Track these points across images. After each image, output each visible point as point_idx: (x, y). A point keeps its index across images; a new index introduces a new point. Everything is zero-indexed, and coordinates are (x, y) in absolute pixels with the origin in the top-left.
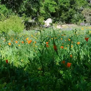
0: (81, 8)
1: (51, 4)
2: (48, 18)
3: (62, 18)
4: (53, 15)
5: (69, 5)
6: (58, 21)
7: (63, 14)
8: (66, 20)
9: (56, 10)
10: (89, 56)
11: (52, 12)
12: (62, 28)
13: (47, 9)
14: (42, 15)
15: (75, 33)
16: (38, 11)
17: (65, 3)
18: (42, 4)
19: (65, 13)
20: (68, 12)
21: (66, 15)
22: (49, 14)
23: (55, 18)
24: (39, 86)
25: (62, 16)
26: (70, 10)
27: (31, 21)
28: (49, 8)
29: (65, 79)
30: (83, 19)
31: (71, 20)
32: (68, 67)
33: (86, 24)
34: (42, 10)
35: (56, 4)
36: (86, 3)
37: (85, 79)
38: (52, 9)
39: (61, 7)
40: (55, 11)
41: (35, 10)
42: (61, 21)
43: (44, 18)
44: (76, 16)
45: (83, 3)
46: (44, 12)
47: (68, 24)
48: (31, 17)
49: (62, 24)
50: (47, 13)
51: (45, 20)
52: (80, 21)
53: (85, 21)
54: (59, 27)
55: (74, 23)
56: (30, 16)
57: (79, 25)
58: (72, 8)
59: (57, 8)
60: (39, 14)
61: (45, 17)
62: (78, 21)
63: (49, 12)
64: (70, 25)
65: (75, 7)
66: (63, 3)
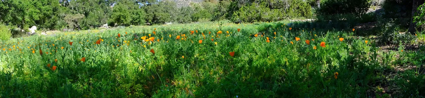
0: (64, 14)
1: (35, 12)
2: (33, 26)
3: (46, 25)
4: (37, 22)
5: (52, 12)
6: (42, 28)
7: (47, 21)
8: (50, 27)
9: (39, 17)
10: (73, 60)
11: (37, 20)
12: (46, 34)
13: (31, 17)
14: (27, 23)
15: (59, 38)
16: (23, 19)
17: (48, 10)
18: (27, 12)
19: (48, 20)
20: (51, 19)
21: (50, 22)
22: (34, 21)
23: (39, 25)
24: (27, 90)
25: (45, 23)
26: (53, 17)
27: (17, 29)
28: (33, 16)
29: (51, 82)
30: (66, 25)
31: (55, 26)
32: (54, 70)
33: (69, 30)
34: (27, 18)
35: (40, 12)
36: (68, 10)
37: (71, 82)
38: (36, 17)
39: (45, 14)
40: (38, 19)
41: (20, 18)
42: (45, 27)
43: (28, 25)
44: (59, 23)
45: (65, 10)
46: (29, 20)
47: (51, 31)
48: (17, 25)
49: (46, 30)
50: (31, 21)
51: (30, 27)
52: (63, 27)
53: (68, 27)
54: (43, 33)
55: (57, 30)
56: (15, 25)
57: (63, 31)
58: (55, 15)
59: (41, 16)
60: (24, 22)
61: (30, 25)
62: (61, 27)
63: (33, 20)
64: (53, 32)
65: (58, 14)
66: (47, 11)
